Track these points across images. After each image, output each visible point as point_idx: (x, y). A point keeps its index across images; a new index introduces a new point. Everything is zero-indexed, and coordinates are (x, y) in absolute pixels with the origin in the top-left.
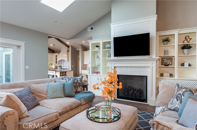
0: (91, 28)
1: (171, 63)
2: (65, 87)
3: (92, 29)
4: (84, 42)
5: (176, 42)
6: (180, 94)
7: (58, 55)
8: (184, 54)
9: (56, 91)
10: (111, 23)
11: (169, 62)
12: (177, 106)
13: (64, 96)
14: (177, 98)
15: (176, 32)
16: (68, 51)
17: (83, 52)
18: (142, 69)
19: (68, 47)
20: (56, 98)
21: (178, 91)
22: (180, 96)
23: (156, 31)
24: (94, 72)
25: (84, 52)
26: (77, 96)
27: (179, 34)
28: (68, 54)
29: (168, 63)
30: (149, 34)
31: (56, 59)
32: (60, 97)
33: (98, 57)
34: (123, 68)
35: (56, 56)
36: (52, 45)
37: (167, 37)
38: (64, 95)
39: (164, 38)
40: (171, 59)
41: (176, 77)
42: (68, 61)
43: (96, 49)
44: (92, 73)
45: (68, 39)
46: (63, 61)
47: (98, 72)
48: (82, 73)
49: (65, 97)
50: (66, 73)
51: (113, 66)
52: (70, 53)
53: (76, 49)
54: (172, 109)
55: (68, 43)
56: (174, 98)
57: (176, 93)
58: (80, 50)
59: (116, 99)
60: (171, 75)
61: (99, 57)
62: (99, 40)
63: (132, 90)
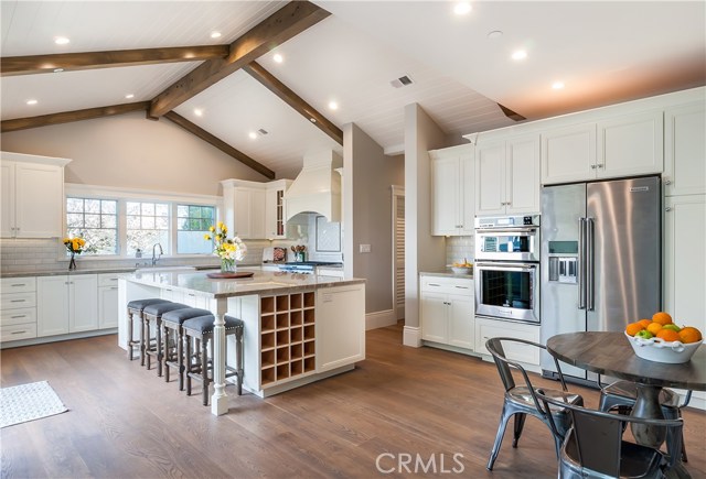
7: (288, 188)
16: (338, 161)
17: (430, 158)
19: (336, 133)
28: (336, 177)
31: (280, 210)
35: (280, 194)
36: (253, 136)
42: (337, 216)
46: (312, 220)
48: (423, 295)
50: (309, 299)
52: (347, 172)
53: (382, 149)
55: (333, 108)
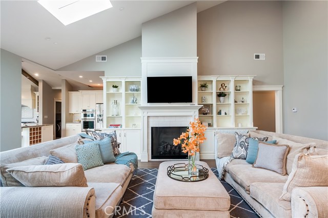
0: (102, 58)
1: (209, 111)
2: (102, 150)
3: (104, 59)
4: (81, 77)
5: (214, 89)
6: (242, 142)
8: (220, 102)
9: (92, 155)
10: (141, 57)
11: (207, 110)
12: (242, 153)
13: (103, 164)
14: (240, 145)
15: (214, 78)
17: (68, 93)
18: (183, 119)
19: (36, 82)
20: (93, 167)
21: (240, 139)
22: (243, 143)
23: (198, 75)
24: (111, 125)
25: (70, 92)
26: (119, 161)
27: (217, 81)
28: (33, 95)
29: (206, 112)
30: (191, 77)
32: (98, 166)
33: (116, 103)
34: (160, 118)
37: (205, 82)
38: (102, 161)
39: (203, 83)
40: (209, 106)
41: (215, 126)
42: (34, 107)
43: (113, 90)
44: (107, 127)
45: (55, 70)
47: (118, 125)
49: (105, 164)
51: (146, 115)
52: (40, 93)
53: (51, 88)
54: (238, 157)
55: (36, 75)
56: (238, 146)
57: (239, 141)
58: (63, 89)
59: (151, 160)
60: (210, 125)
61: (118, 102)
62: (120, 78)
63: (169, 146)
